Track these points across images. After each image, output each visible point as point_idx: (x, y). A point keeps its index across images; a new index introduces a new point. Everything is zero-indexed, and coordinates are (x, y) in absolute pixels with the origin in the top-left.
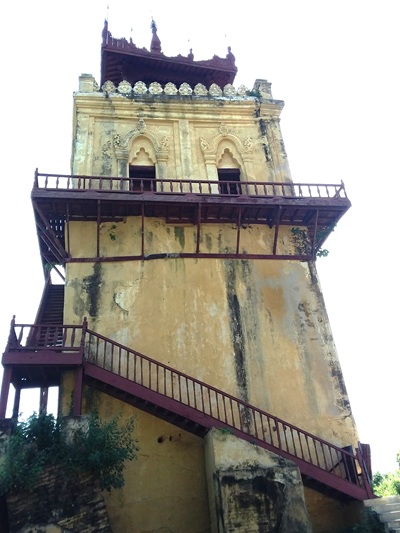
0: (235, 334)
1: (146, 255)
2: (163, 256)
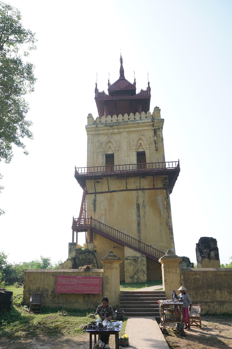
0: (138, 217)
1: (110, 191)
2: (115, 191)
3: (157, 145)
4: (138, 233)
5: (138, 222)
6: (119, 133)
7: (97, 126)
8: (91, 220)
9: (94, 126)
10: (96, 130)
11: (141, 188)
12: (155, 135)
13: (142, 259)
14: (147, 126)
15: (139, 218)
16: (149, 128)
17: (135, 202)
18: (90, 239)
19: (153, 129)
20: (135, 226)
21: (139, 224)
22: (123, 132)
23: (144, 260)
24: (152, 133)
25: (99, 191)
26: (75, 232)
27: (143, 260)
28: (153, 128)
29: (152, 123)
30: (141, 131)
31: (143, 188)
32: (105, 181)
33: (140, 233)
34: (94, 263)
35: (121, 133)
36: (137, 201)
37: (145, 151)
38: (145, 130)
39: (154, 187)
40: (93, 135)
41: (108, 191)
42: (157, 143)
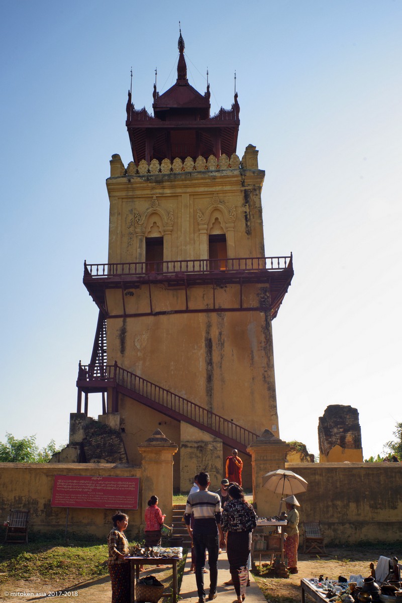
1: (154, 313)
2: (164, 313)
3: (249, 223)
4: (207, 395)
5: (207, 374)
6: (175, 196)
7: (129, 181)
8: (115, 370)
9: (125, 180)
10: (127, 189)
11: (217, 307)
12: (246, 203)
13: (214, 446)
14: (231, 184)
15: (209, 367)
16: (234, 188)
17: (204, 334)
18: (112, 407)
19: (241, 191)
20: (202, 382)
21: (209, 379)
22: (183, 195)
23: (218, 449)
24: (240, 199)
25: (133, 312)
26: (82, 392)
27: (216, 448)
28: (244, 188)
29: (240, 178)
30: (218, 192)
31: (220, 307)
32: (144, 291)
33: (211, 395)
34: (120, 452)
35: (177, 196)
36: (208, 333)
37: (224, 235)
38: (225, 192)
39: (241, 306)
40: (122, 198)
41: (149, 311)
42: (250, 219)
